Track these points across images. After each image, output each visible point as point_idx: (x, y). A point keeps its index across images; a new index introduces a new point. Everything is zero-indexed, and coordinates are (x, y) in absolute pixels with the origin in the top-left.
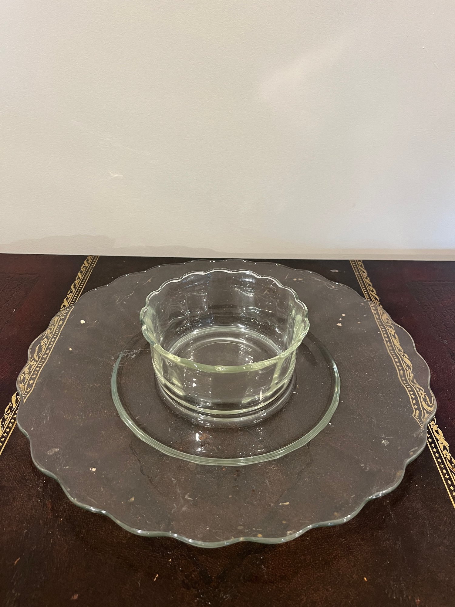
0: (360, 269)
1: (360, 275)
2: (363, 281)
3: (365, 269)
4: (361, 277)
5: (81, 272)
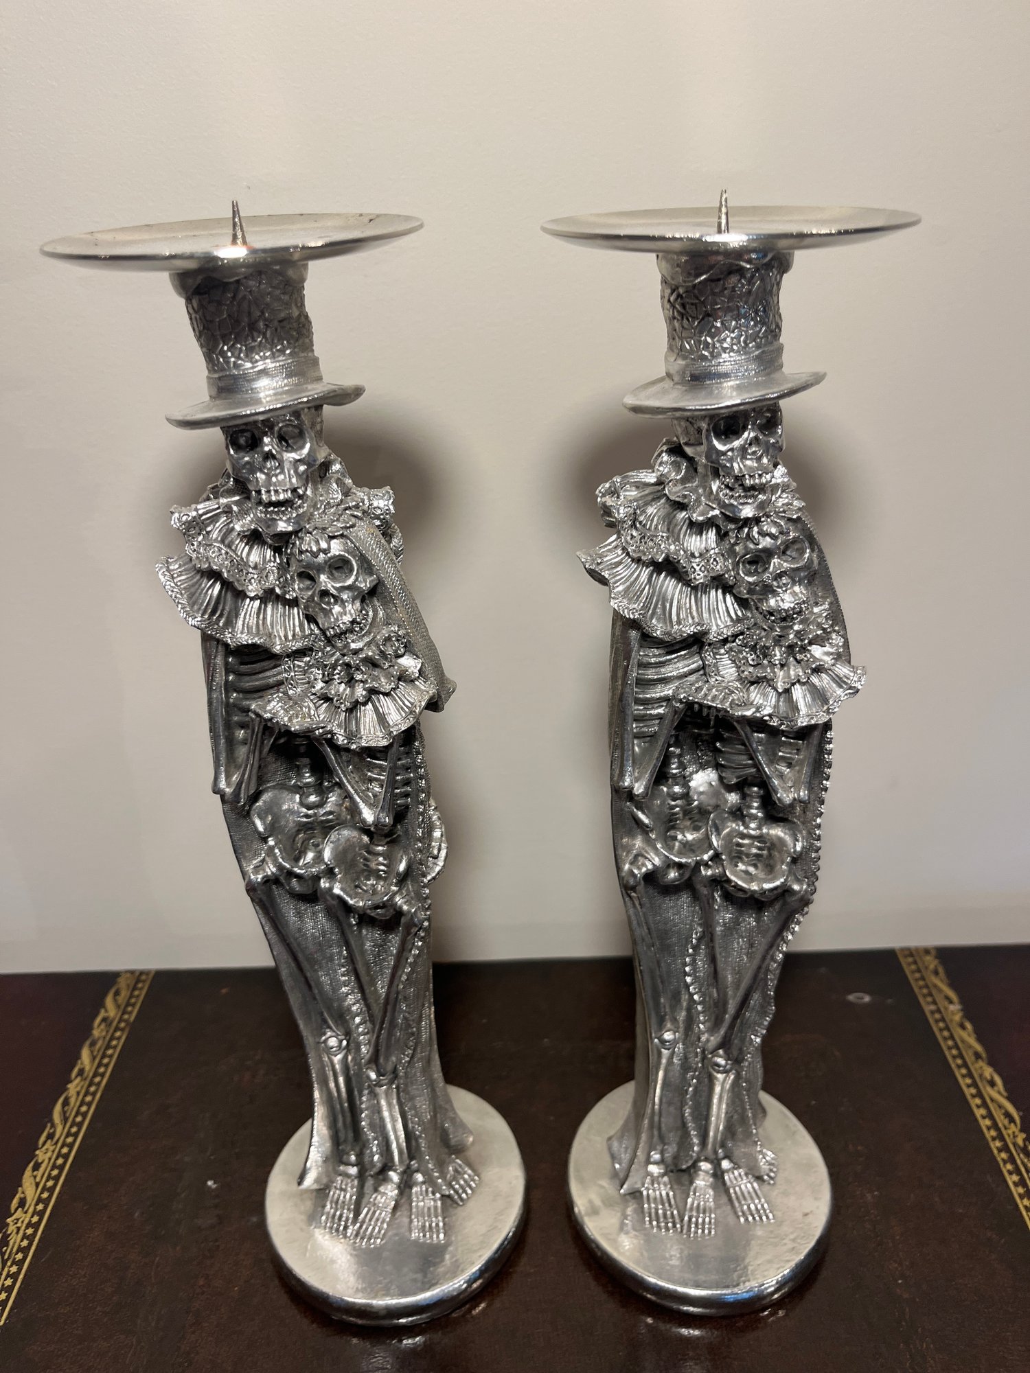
0: (935, 986)
1: (939, 1011)
2: (952, 1037)
3: (952, 986)
4: (943, 1020)
5: (93, 1044)
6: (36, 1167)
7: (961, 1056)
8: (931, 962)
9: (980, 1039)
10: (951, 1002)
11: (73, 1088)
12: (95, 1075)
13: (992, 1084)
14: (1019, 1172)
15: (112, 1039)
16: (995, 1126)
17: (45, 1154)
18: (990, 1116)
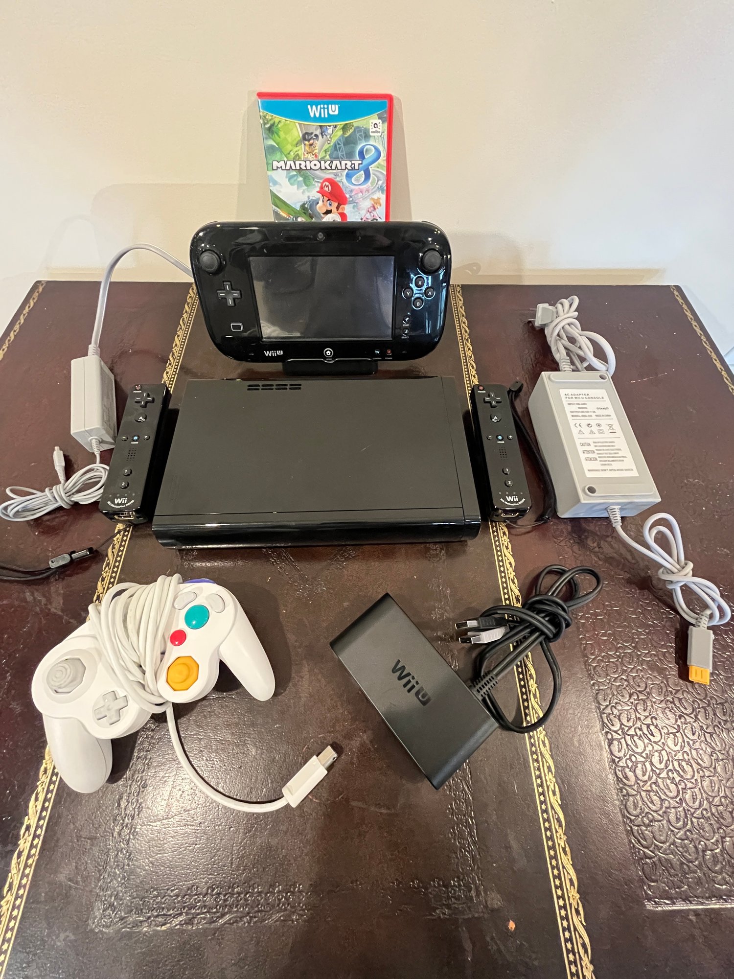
1: (456, 303)
2: (457, 310)
4: (456, 305)
5: (188, 304)
6: (178, 336)
7: (458, 315)
8: (459, 289)
9: (465, 312)
10: (461, 300)
11: (185, 316)
12: (191, 312)
13: (464, 323)
14: (463, 345)
15: (194, 302)
16: (461, 334)
17: (180, 333)
18: (461, 331)
